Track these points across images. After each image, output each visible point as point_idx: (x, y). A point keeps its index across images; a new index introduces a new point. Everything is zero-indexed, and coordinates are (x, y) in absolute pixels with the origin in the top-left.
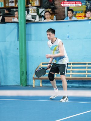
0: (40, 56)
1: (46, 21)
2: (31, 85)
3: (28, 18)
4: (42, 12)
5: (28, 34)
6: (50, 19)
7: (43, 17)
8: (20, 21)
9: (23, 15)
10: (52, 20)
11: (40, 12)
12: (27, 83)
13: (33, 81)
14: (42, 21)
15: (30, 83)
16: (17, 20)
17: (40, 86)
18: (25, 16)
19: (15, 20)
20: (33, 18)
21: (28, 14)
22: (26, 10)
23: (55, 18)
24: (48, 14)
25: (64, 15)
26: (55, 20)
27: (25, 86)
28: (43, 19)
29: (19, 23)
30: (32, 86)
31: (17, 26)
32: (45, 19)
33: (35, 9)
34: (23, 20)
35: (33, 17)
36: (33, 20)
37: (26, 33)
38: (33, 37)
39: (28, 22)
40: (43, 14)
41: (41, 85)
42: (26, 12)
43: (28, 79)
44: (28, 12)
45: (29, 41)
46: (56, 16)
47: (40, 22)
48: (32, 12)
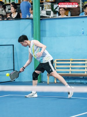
0: (54, 53)
1: (60, 17)
2: (45, 81)
3: (42, 14)
4: (56, 8)
5: (42, 31)
6: (65, 15)
7: (57, 13)
8: (35, 17)
9: (37, 11)
10: (67, 16)
11: (54, 8)
12: (41, 80)
13: (47, 77)
14: (56, 17)
17: (54, 82)
18: (39, 12)
21: (43, 10)
22: (41, 6)
23: (69, 14)
24: (62, 10)
25: (79, 11)
26: (69, 16)
27: (40, 82)
28: (57, 15)
29: (34, 19)
31: (31, 22)
32: (59, 15)
33: (49, 5)
34: (38, 16)
35: (48, 13)
36: (48, 16)
37: (41, 29)
38: (47, 33)
39: (42, 18)
40: (57, 10)
41: (55, 82)
42: (41, 8)
43: (42, 76)
44: (43, 8)
45: (43, 38)
46: (71, 12)
47: (54, 18)
48: (47, 7)
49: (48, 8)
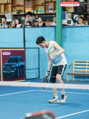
16: (55, 24)
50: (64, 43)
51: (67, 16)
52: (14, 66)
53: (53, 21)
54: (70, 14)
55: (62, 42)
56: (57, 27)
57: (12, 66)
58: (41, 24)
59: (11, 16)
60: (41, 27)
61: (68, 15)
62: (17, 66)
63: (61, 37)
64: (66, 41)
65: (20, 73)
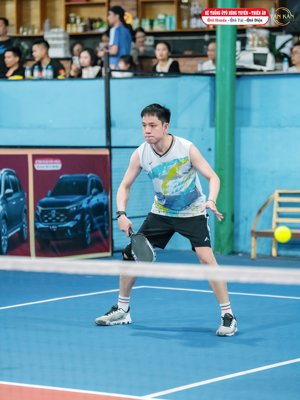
0: (272, 172)
2: (244, 251)
3: (243, 61)
4: (283, 46)
7: (286, 59)
8: (221, 69)
9: (228, 53)
11: (278, 45)
13: (251, 240)
14: (282, 70)
15: (241, 246)
16: (213, 67)
17: (271, 255)
18: (234, 57)
19: (207, 66)
20: (256, 62)
21: (244, 49)
22: (238, 39)
27: (229, 254)
28: (285, 65)
30: (247, 255)
31: (211, 85)
33: (264, 37)
34: (228, 68)
35: (259, 58)
36: (258, 67)
37: (237, 104)
38: (255, 117)
39: (241, 73)
40: (286, 50)
41: (274, 253)
42: (238, 44)
43: (238, 236)
44: (245, 45)
47: (276, 72)
48: (256, 43)
49: (259, 45)
50: (243, 129)
51: (254, 39)
52: (72, 208)
53: (206, 56)
54: (265, 33)
55: (237, 129)
56: (218, 77)
57: (67, 208)
58: (163, 67)
59: (65, 39)
60: (166, 75)
61: (258, 35)
62: (85, 206)
63: (234, 109)
64: (248, 125)
65: (93, 230)
